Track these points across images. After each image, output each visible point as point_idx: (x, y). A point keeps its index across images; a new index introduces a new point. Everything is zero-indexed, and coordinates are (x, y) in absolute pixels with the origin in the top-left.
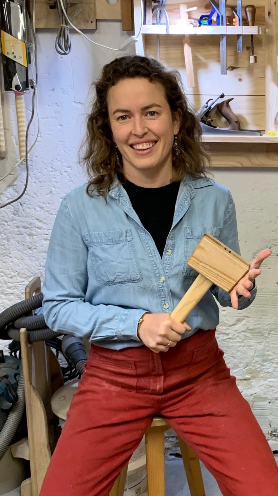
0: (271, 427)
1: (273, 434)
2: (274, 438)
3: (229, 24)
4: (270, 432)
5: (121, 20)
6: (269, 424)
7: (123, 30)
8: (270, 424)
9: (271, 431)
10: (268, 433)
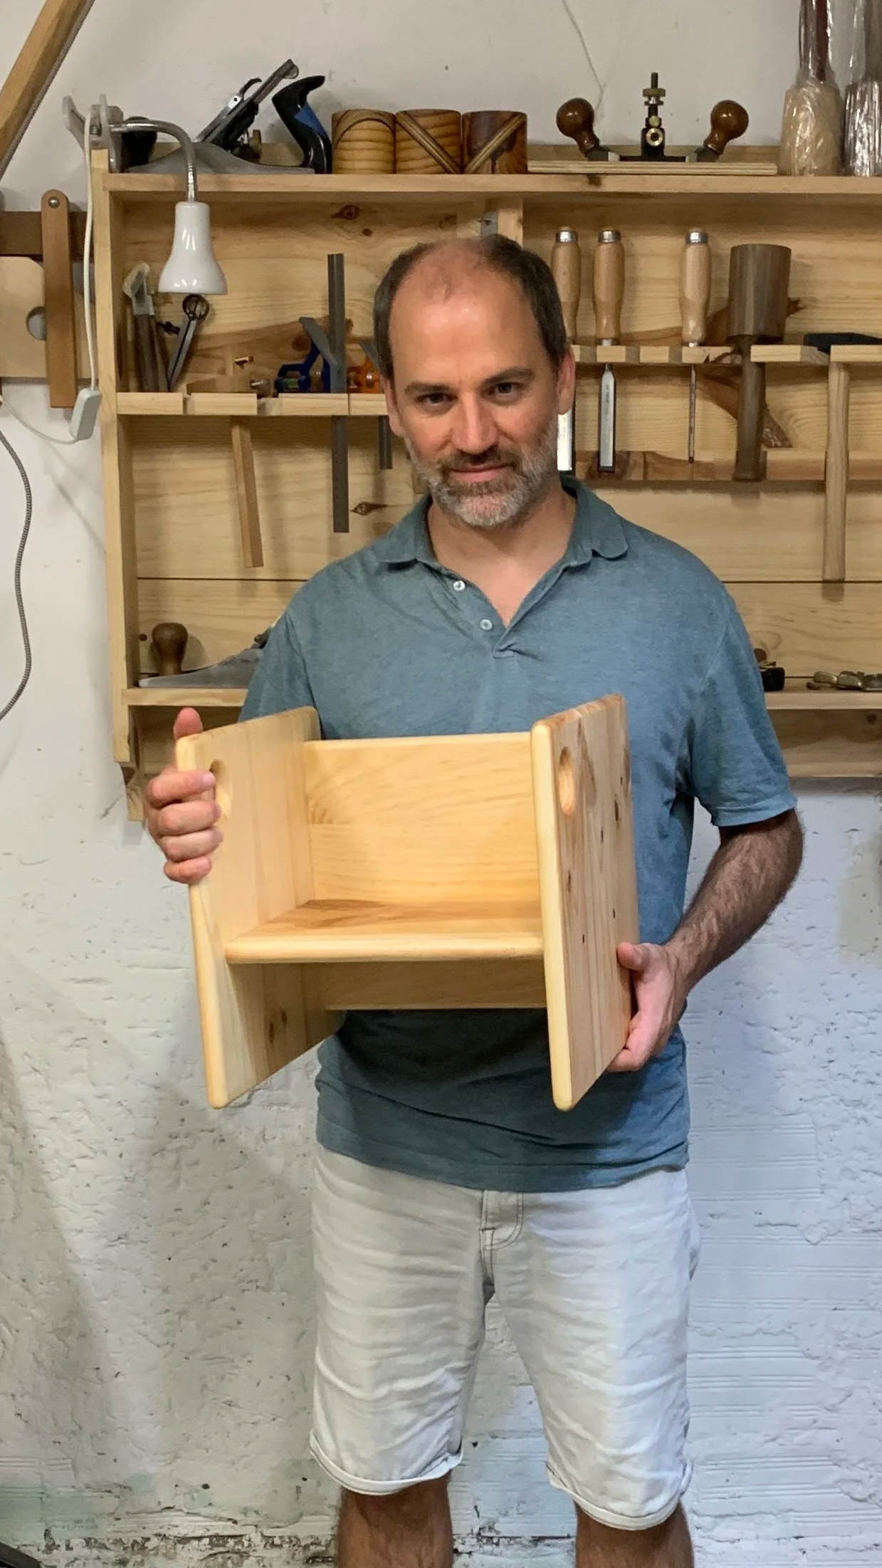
0: (478, 1516)
1: (484, 1537)
2: (488, 1548)
3: (356, 387)
4: (476, 1531)
5: (46, 379)
6: (473, 1507)
7: (52, 407)
8: (476, 1507)
9: (478, 1527)
10: (472, 1534)
